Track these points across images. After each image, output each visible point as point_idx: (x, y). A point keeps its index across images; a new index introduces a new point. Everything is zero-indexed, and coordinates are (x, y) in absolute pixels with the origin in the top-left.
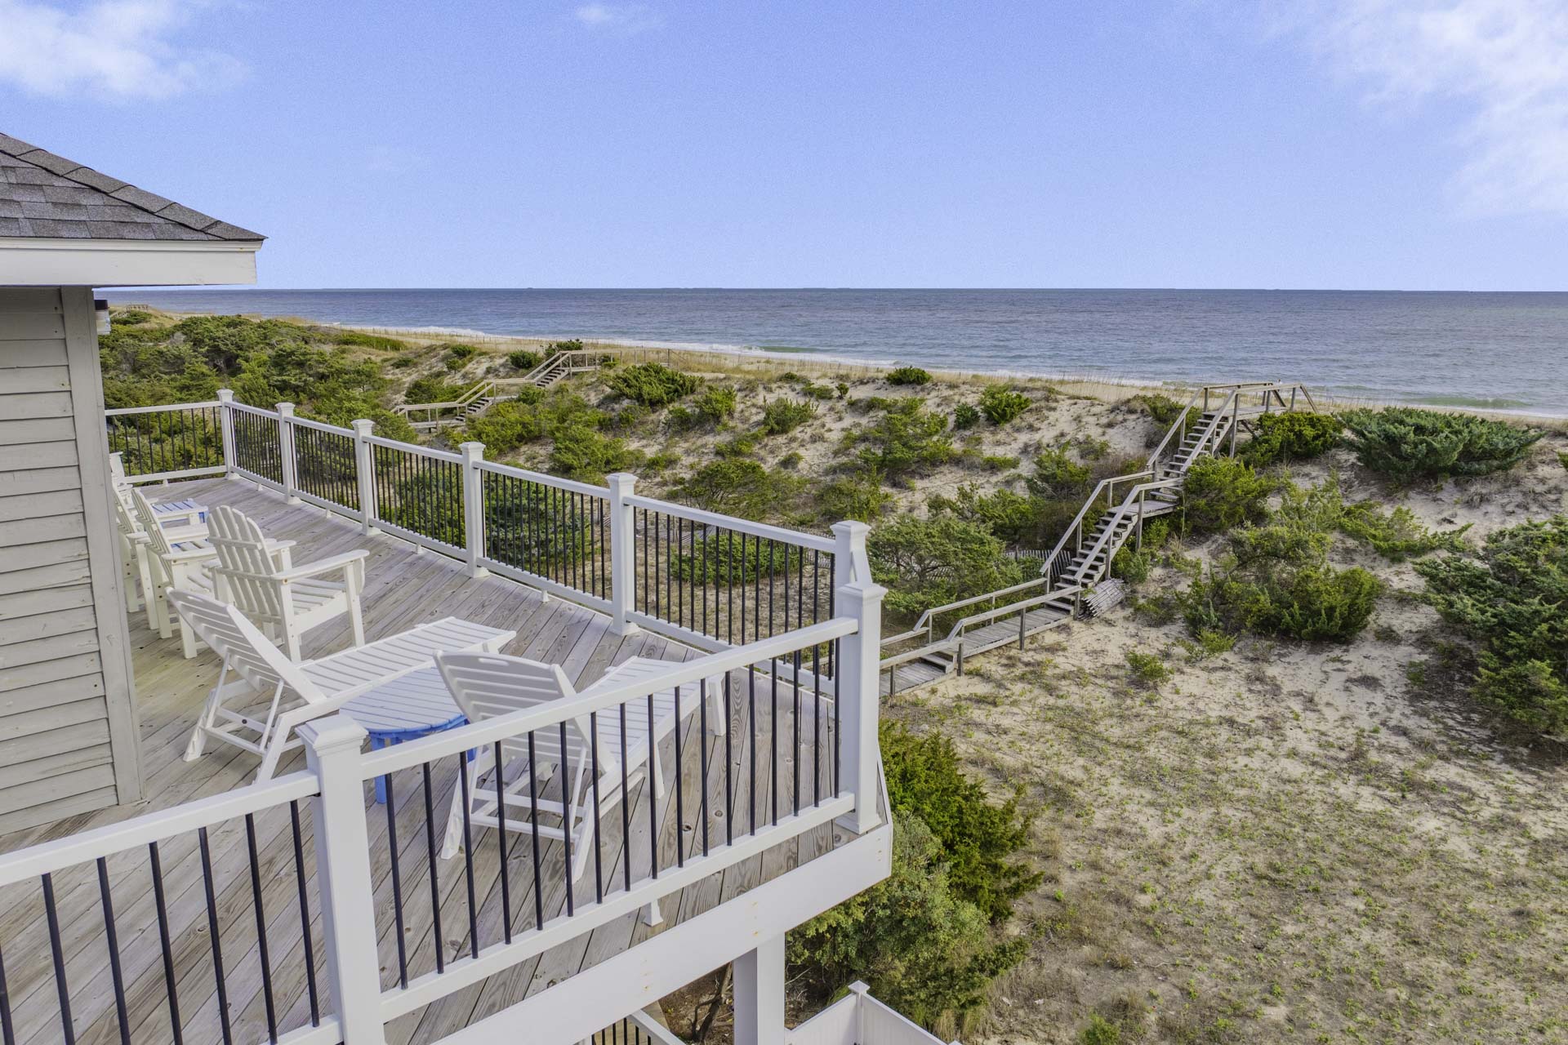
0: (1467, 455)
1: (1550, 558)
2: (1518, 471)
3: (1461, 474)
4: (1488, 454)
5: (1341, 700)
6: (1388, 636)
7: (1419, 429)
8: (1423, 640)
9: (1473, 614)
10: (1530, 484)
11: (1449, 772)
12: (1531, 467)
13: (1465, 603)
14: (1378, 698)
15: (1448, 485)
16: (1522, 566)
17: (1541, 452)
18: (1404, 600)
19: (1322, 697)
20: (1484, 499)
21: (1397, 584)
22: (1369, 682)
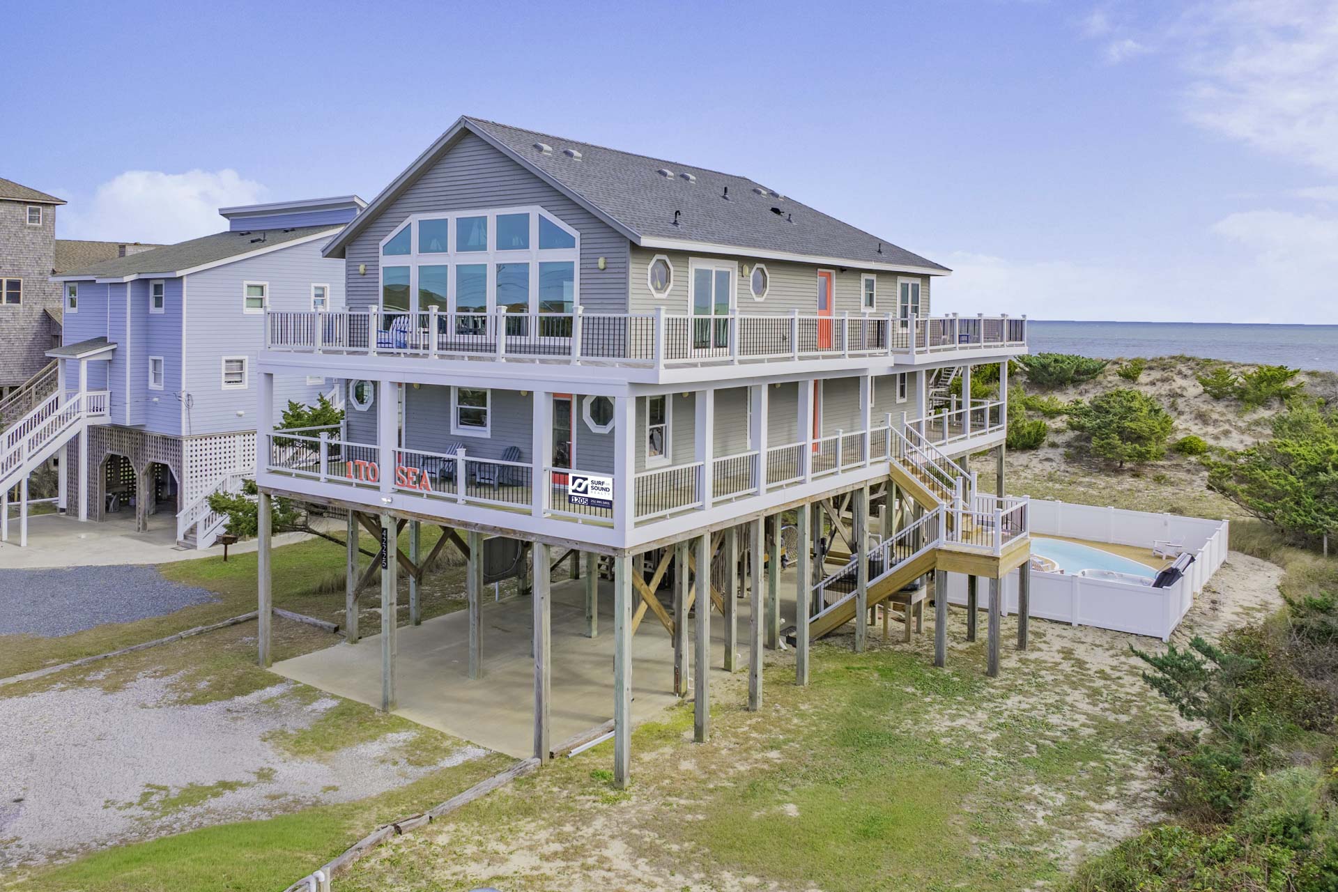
0: (1077, 372)
1: (1114, 402)
2: (1100, 378)
3: (1075, 382)
4: (1087, 372)
5: (1040, 466)
6: (1053, 445)
7: (1056, 361)
8: (1068, 445)
9: (1088, 425)
10: (1105, 383)
11: (1087, 479)
12: (1105, 377)
13: (1084, 421)
14: (1054, 464)
15: (1070, 387)
16: (1105, 406)
17: (1109, 370)
18: (1058, 431)
19: (1031, 465)
20: (1086, 391)
21: (1054, 426)
22: (1048, 460)
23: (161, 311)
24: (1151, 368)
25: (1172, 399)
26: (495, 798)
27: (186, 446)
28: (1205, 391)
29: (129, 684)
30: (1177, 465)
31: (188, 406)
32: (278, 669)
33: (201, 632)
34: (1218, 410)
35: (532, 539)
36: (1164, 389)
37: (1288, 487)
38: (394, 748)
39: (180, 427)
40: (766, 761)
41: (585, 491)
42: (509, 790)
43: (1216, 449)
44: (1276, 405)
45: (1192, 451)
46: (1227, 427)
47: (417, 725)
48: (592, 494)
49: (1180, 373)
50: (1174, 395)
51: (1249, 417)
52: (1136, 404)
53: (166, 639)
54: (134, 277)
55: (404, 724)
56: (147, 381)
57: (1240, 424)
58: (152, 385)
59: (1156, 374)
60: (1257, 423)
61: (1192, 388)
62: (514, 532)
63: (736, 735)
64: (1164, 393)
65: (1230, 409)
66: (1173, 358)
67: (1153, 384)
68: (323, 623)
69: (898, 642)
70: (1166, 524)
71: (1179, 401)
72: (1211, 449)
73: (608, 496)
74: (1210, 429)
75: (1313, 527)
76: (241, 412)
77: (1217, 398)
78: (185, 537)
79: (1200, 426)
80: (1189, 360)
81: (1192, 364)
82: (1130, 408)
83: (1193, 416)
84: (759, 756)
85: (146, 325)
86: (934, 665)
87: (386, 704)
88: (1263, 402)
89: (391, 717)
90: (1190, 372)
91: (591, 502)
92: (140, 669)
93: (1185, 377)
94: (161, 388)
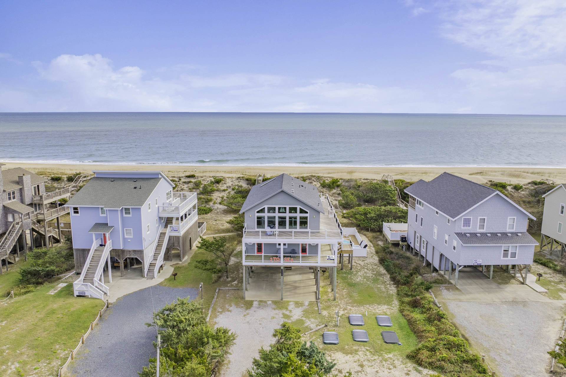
28: (321, 186)
29: (230, 310)
32: (247, 299)
33: (217, 296)
34: (325, 190)
35: (318, 267)
38: (294, 306)
48: (331, 258)
49: (313, 180)
53: (215, 300)
54: (121, 207)
55: (289, 302)
61: (317, 185)
62: (313, 266)
66: (310, 176)
68: (234, 288)
75: (368, 226)
86: (341, 269)
87: (282, 299)
88: (334, 188)
92: (224, 306)
93: (315, 181)
94: (132, 237)
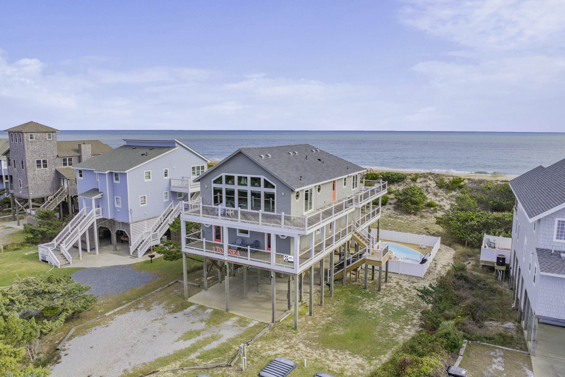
0: (398, 179)
1: (409, 191)
2: (405, 180)
3: (397, 182)
4: (401, 178)
5: (386, 211)
6: (390, 204)
7: (392, 175)
8: (395, 204)
9: (401, 198)
10: (406, 182)
11: (400, 216)
12: (407, 180)
13: (400, 197)
14: (391, 211)
15: (396, 183)
16: (407, 192)
17: (408, 178)
18: (392, 199)
19: (384, 211)
20: (401, 185)
21: (390, 197)
22: (389, 209)
23: (118, 182)
24: (421, 177)
25: (427, 188)
26: (267, 334)
27: (131, 225)
28: (437, 186)
29: (152, 308)
30: (427, 211)
31: (131, 213)
32: (190, 300)
33: (161, 290)
34: (440, 192)
35: (271, 270)
36: (424, 184)
37: (457, 226)
38: (234, 322)
39: (129, 220)
40: (329, 320)
41: (288, 259)
42: (269, 332)
43: (439, 205)
44: (458, 190)
45: (432, 206)
46: (443, 198)
47: (237, 315)
48: (289, 260)
49: (429, 179)
50: (427, 187)
51: (449, 194)
52: (416, 192)
53: (153, 293)
54: (108, 171)
55: (233, 315)
56: (114, 204)
57: (447, 197)
58: (116, 206)
59: (422, 179)
60: (452, 196)
61: (433, 184)
62: (266, 268)
63: (319, 313)
64: (424, 186)
65: (444, 191)
66: (428, 173)
67: (421, 182)
68: (194, 284)
69: (353, 282)
70: (423, 238)
71: (429, 188)
72: (437, 205)
73: (292, 260)
74: (438, 198)
75: (463, 238)
76: (146, 213)
77: (440, 188)
78: (133, 254)
79: (435, 197)
80: (432, 174)
81: (433, 176)
82: (414, 193)
83: (433, 194)
84: (326, 319)
85: (113, 186)
86: (364, 288)
87: (227, 310)
88: (454, 189)
89: (229, 313)
90: (433, 178)
91: (289, 262)
92: (152, 303)
93: (431, 180)
94: (120, 207)
